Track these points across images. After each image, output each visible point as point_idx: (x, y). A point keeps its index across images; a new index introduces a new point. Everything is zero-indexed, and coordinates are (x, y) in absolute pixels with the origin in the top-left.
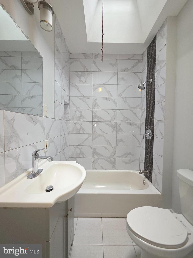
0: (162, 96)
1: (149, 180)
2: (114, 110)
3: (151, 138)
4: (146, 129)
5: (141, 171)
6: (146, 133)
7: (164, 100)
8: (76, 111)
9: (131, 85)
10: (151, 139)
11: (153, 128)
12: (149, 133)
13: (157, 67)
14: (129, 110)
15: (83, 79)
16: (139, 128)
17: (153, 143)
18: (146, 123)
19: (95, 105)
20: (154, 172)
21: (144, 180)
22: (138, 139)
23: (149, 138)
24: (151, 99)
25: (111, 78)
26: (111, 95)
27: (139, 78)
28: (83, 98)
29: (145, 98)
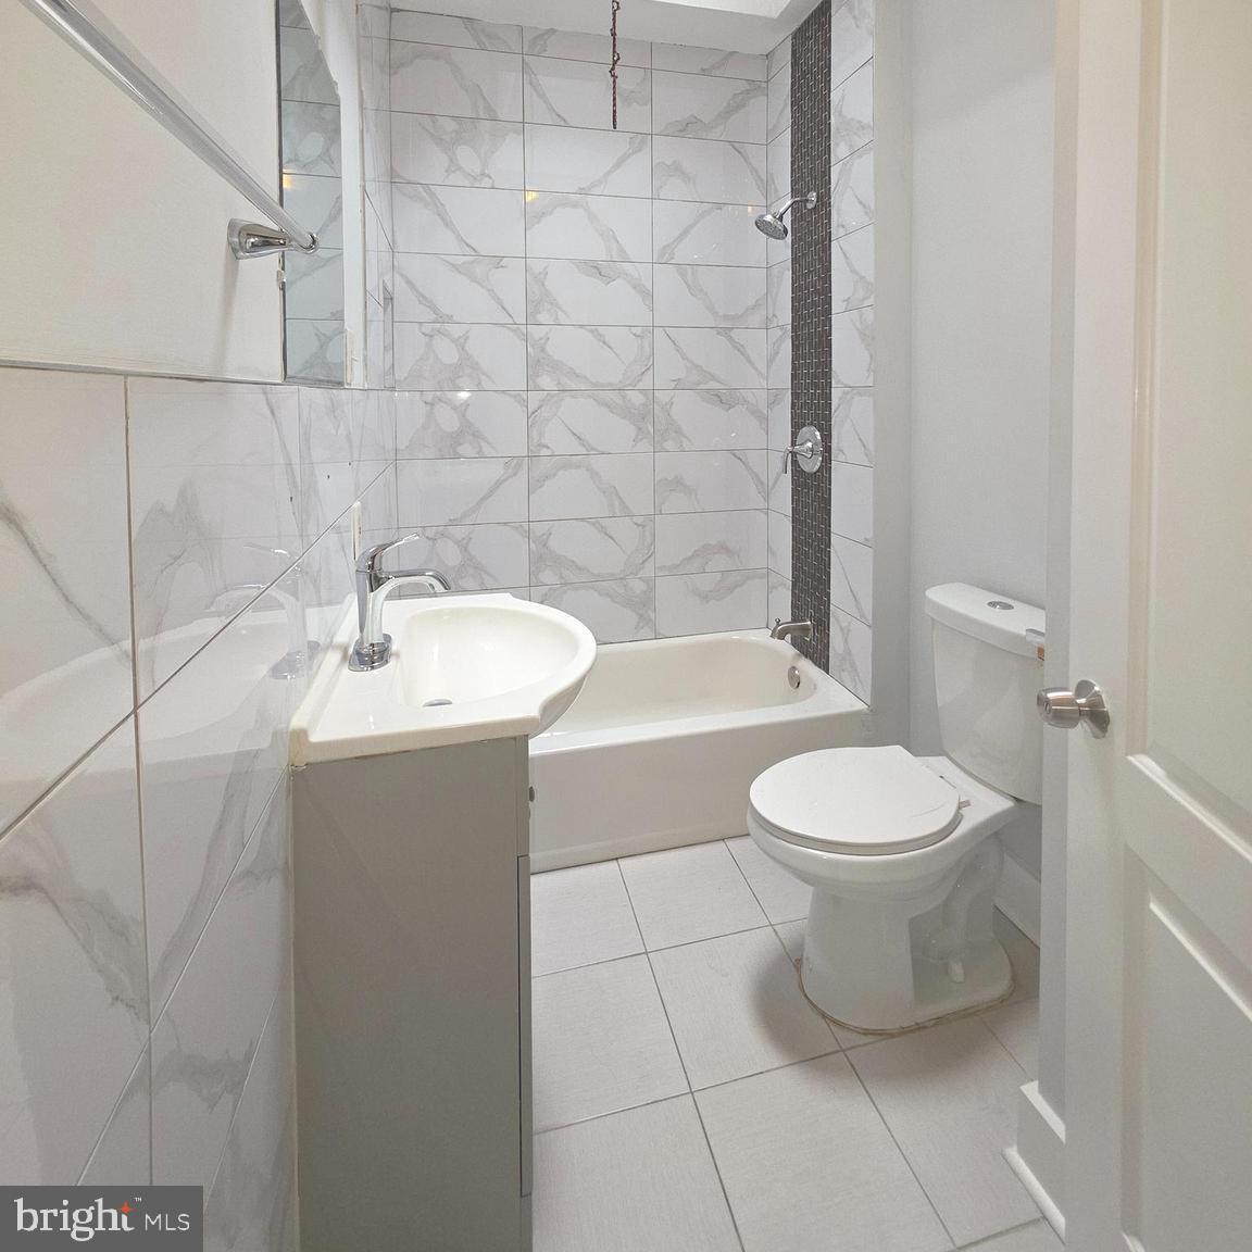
0: (862, 278)
1: (815, 664)
2: (638, 331)
3: (821, 466)
4: (796, 426)
5: (778, 625)
6: (794, 444)
7: (871, 301)
8: (431, 336)
9: (719, 206)
10: (818, 471)
11: (828, 418)
12: (810, 444)
13: (837, 145)
14: (714, 332)
15: (464, 154)
16: (764, 420)
17: (830, 489)
18: (795, 395)
19: (539, 300)
20: (838, 621)
21: (794, 668)
22: (757, 475)
23: (811, 465)
24: (814, 286)
25: (618, 165)
26: (622, 251)
27: (754, 170)
28: (473, 262)
29: (789, 274)
